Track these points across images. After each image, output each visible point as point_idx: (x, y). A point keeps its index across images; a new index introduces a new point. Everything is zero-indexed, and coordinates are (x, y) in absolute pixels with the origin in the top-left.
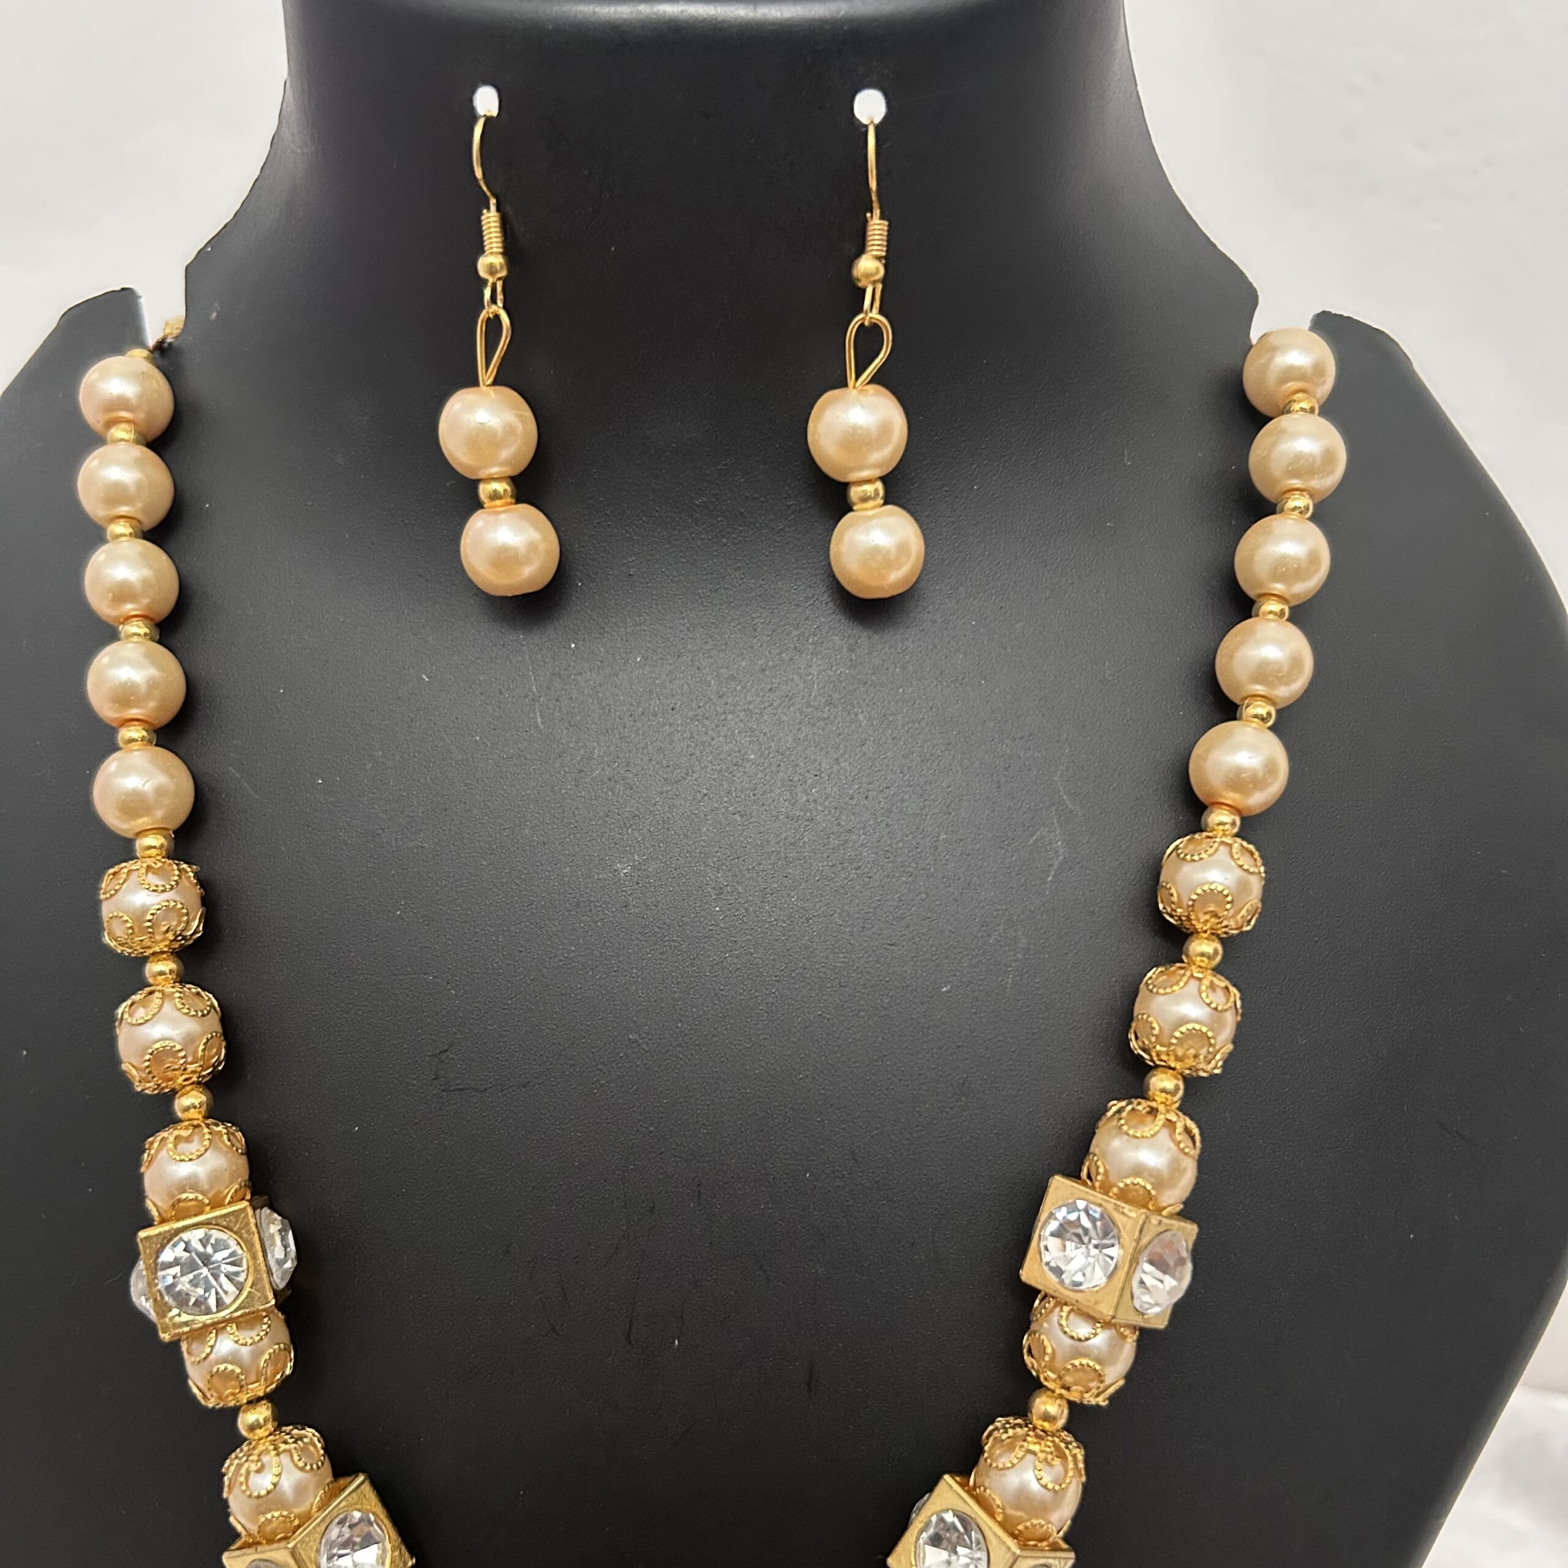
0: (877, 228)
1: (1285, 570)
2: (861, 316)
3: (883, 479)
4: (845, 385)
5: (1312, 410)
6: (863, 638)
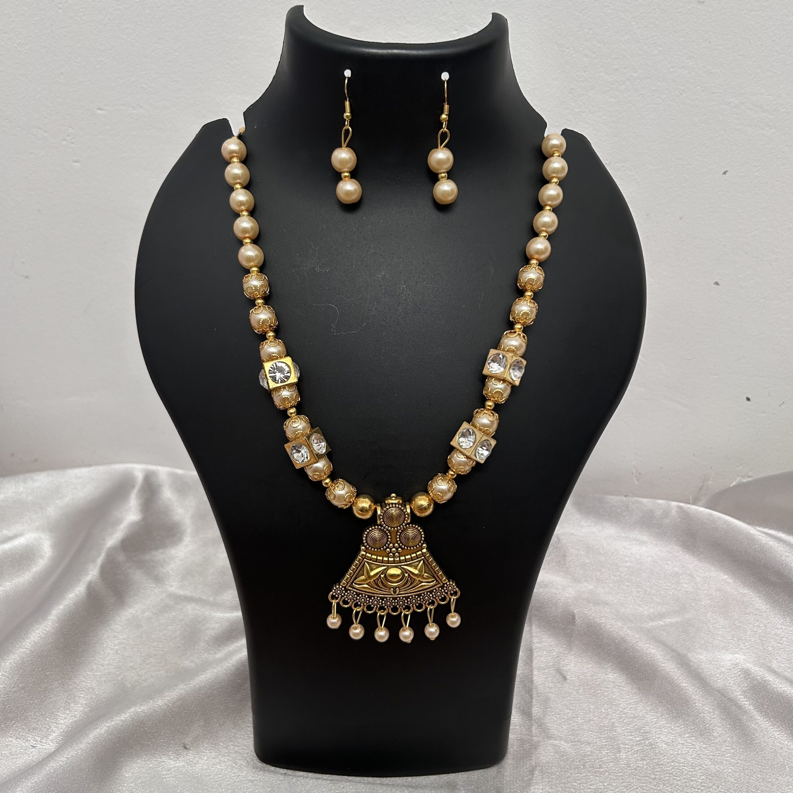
0: (446, 107)
1: (552, 198)
2: (442, 130)
3: (448, 172)
4: (437, 148)
5: (559, 156)
6: (441, 215)
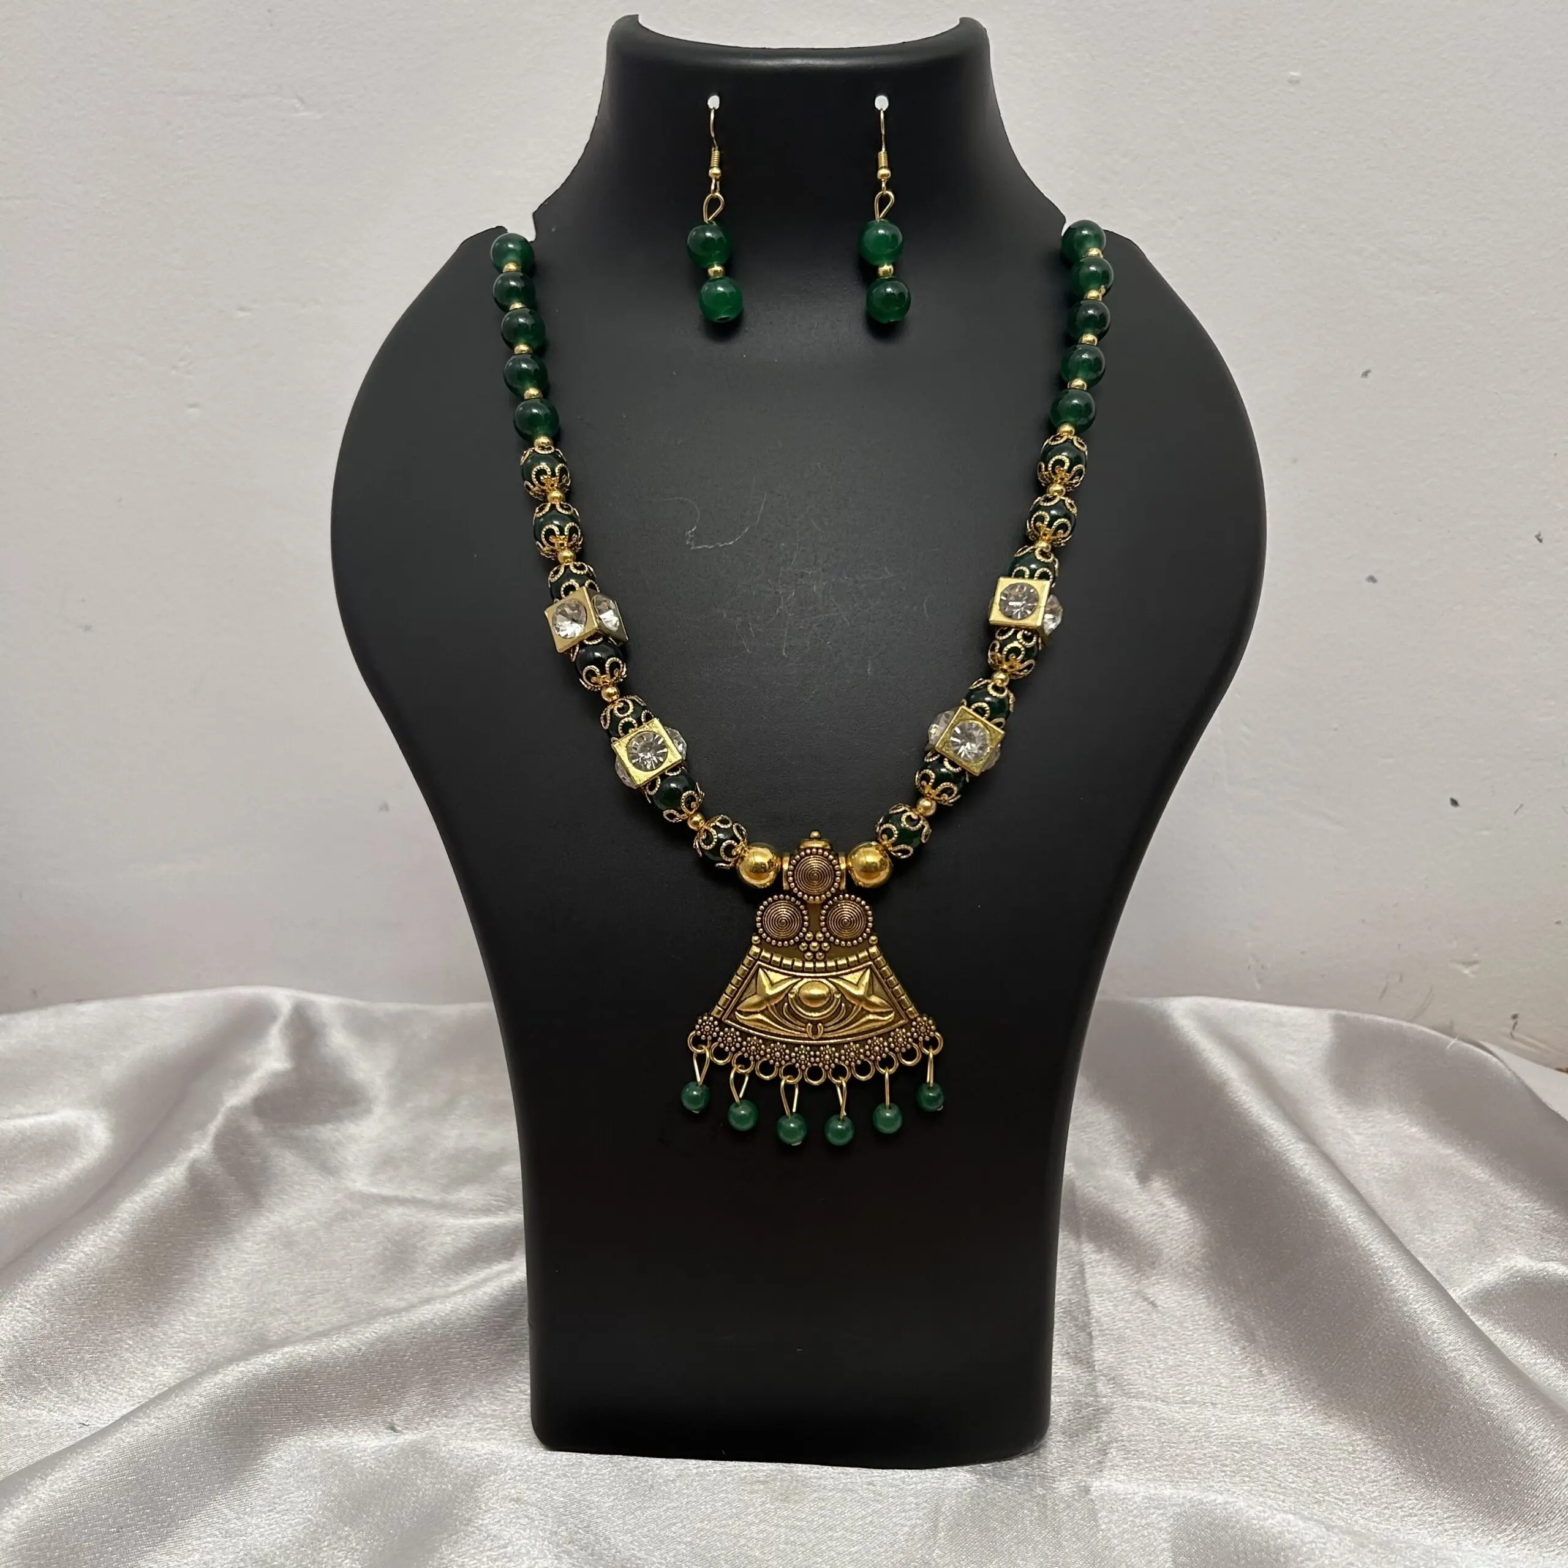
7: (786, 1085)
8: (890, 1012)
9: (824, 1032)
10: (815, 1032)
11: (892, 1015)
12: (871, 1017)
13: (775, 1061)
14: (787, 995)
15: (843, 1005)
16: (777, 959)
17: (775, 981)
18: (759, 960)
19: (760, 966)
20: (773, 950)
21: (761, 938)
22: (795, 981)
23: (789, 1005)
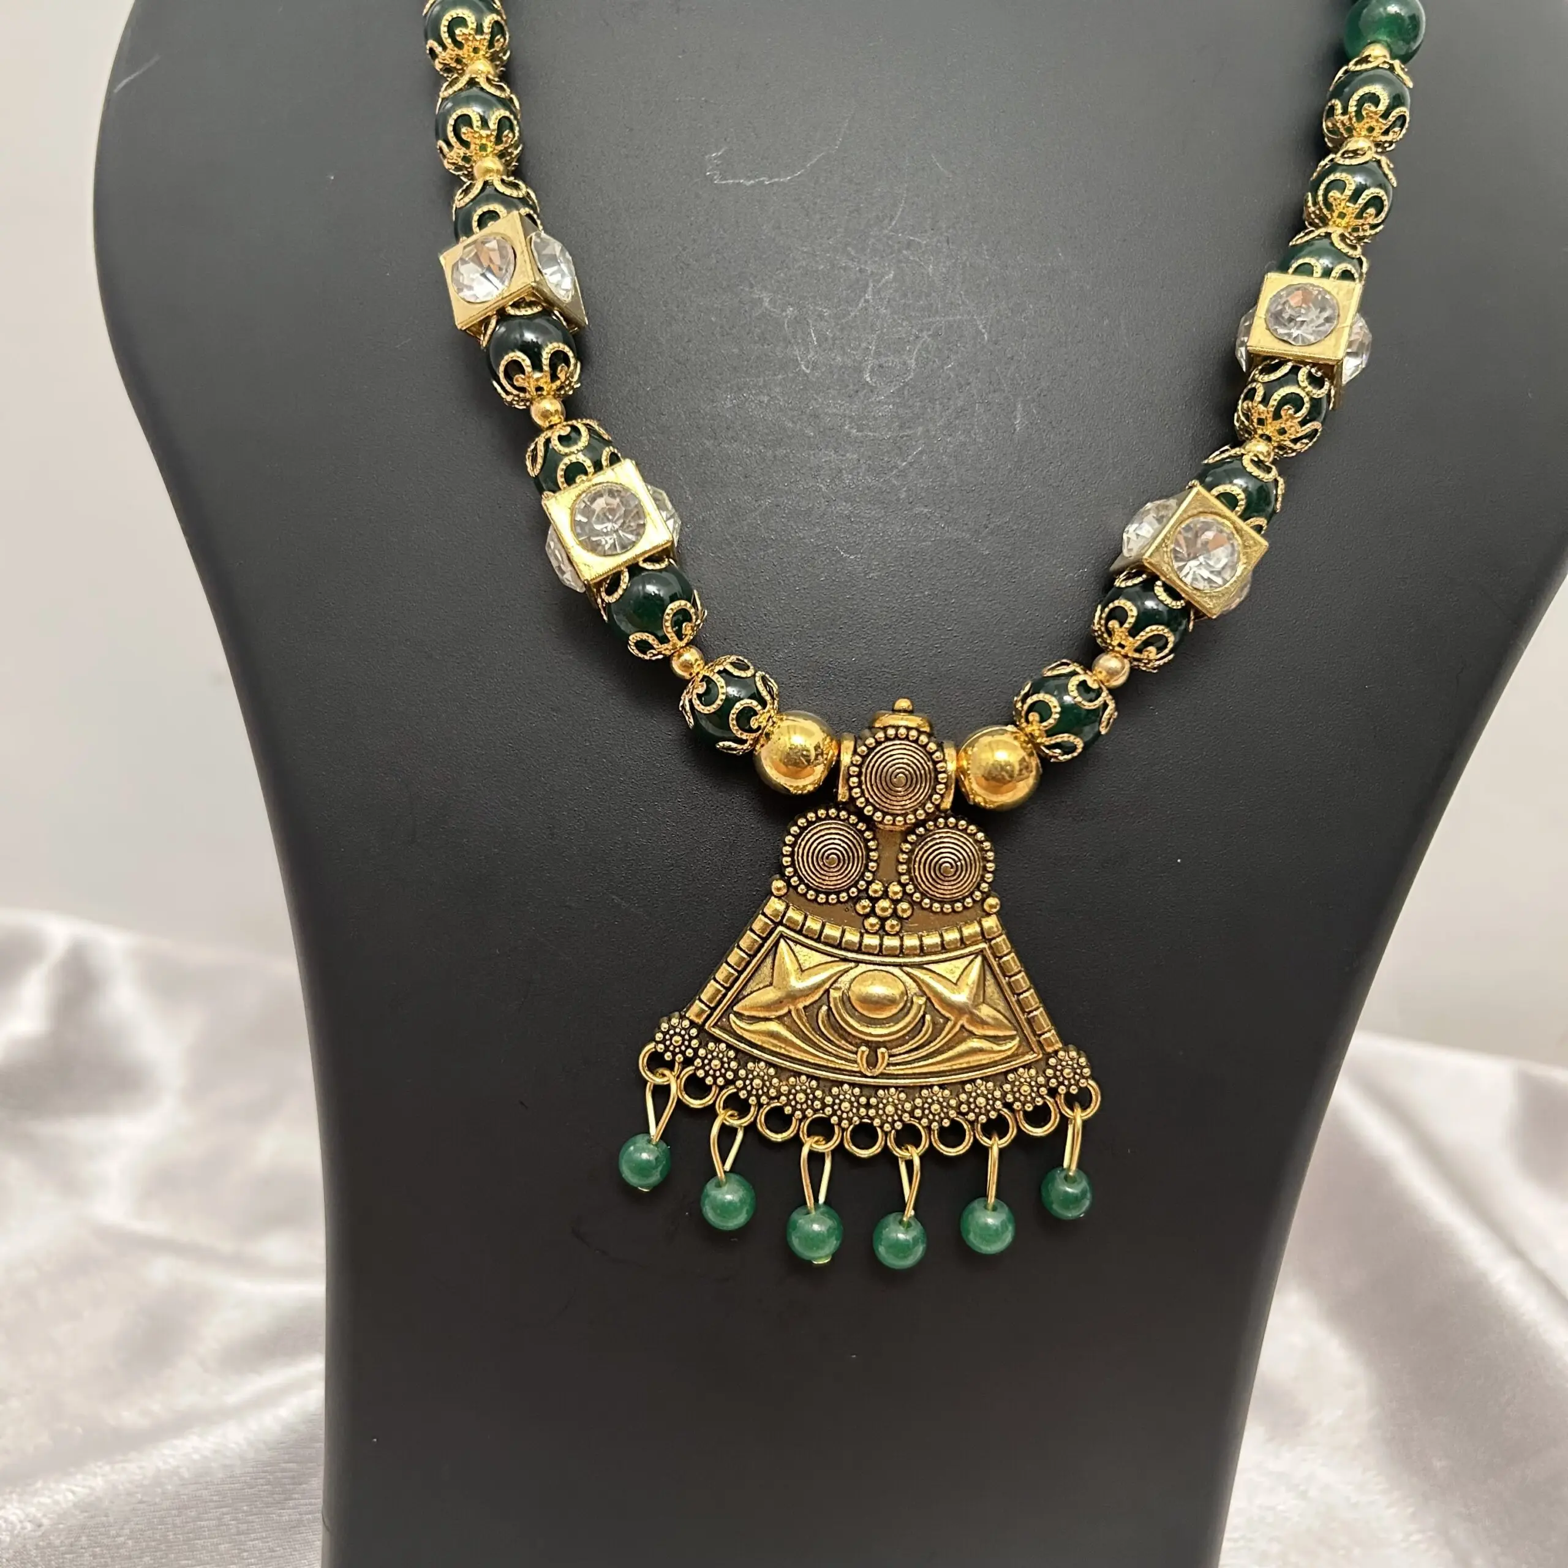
7: (812, 1153)
8: (1012, 1038)
9: (889, 1065)
10: (872, 1062)
11: (1016, 1042)
12: (975, 1043)
13: (795, 1109)
14: (827, 991)
15: (928, 1017)
16: (813, 924)
17: (806, 966)
18: (781, 923)
19: (782, 936)
20: (809, 906)
21: (789, 885)
22: (844, 966)
23: (830, 1009)
